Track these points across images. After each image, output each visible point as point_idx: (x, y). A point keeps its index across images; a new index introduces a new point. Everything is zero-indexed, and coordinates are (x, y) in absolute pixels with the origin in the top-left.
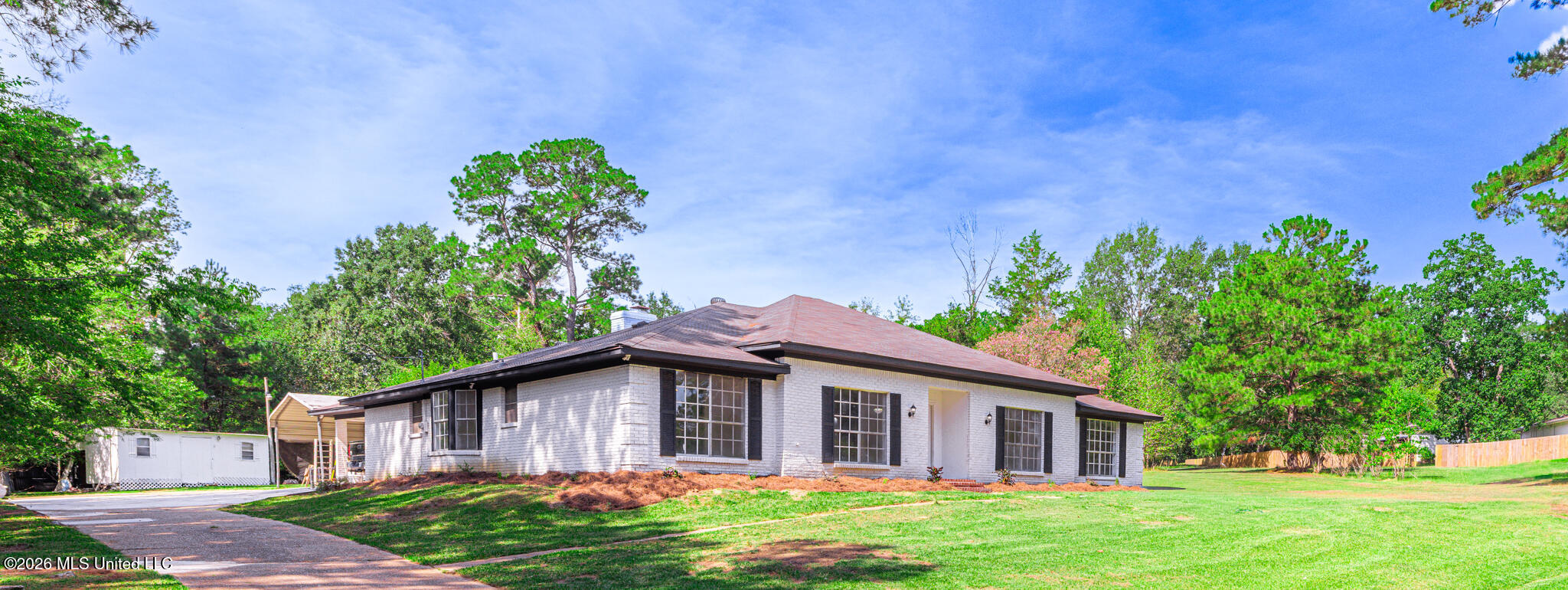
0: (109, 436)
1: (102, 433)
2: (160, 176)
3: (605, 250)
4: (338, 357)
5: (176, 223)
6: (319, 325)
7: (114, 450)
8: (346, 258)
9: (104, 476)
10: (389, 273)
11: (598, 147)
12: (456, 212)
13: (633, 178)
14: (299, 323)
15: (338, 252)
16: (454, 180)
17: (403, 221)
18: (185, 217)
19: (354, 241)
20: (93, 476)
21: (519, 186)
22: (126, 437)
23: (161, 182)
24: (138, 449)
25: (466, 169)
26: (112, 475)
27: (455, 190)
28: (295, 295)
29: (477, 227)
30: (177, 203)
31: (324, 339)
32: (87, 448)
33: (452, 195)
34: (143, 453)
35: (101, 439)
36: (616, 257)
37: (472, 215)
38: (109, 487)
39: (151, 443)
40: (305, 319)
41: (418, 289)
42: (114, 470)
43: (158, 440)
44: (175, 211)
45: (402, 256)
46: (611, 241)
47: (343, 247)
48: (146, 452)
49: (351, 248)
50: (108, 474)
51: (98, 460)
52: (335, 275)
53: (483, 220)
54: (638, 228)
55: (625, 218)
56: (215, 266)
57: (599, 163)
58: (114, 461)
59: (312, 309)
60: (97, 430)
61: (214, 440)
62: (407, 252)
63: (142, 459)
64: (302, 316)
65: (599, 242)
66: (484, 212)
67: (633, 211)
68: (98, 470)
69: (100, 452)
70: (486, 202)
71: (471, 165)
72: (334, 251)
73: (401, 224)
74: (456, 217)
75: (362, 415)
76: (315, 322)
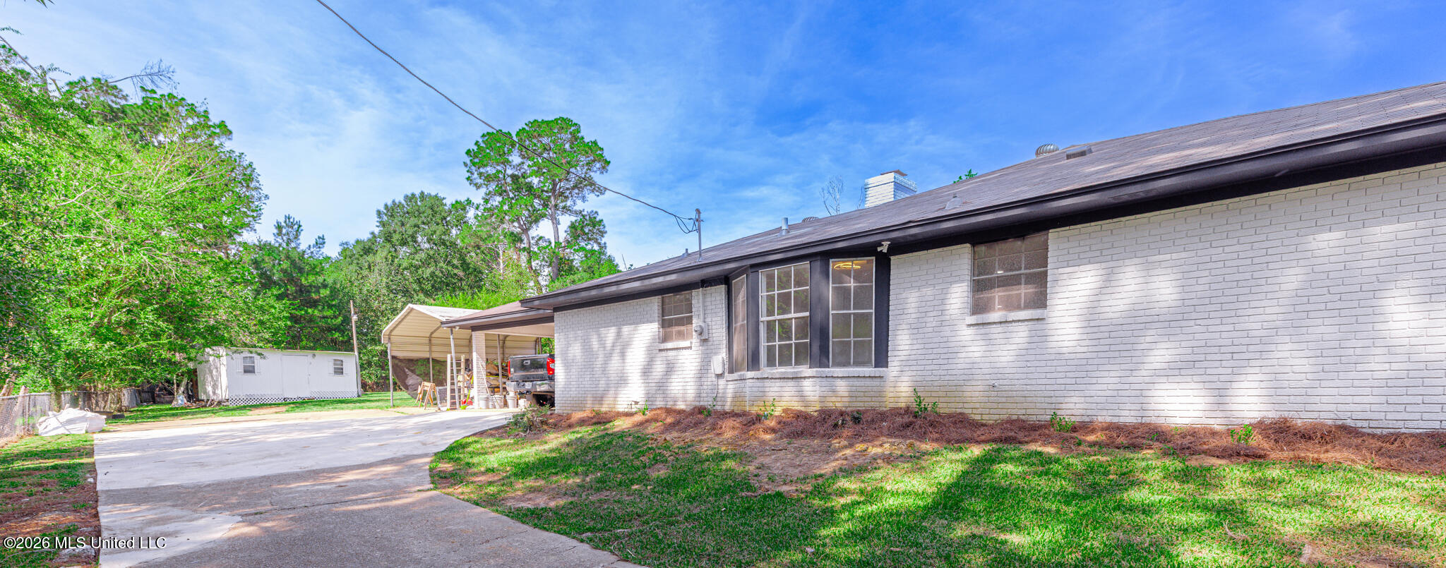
0: (219, 357)
1: (211, 352)
2: (246, 158)
3: (576, 208)
4: (384, 291)
5: (259, 196)
6: (370, 267)
7: (223, 370)
8: (385, 218)
9: (214, 393)
10: (419, 227)
11: (576, 124)
12: (468, 179)
13: (602, 149)
14: (354, 267)
15: (379, 213)
16: (468, 153)
17: (424, 190)
18: (265, 191)
19: (390, 203)
20: (205, 392)
21: (515, 159)
22: (235, 356)
23: (247, 163)
24: (245, 366)
25: (477, 144)
26: (222, 393)
27: (468, 160)
28: (344, 250)
29: (483, 190)
30: (260, 179)
31: (373, 278)
32: (199, 368)
33: (466, 165)
34: (249, 370)
35: (211, 359)
36: (585, 213)
37: (479, 181)
38: (220, 403)
39: (256, 361)
40: (358, 264)
41: (440, 239)
42: (224, 388)
43: (264, 358)
44: (258, 185)
45: (425, 214)
46: (579, 202)
47: (382, 209)
48: (251, 369)
49: (388, 211)
50: (218, 392)
51: (210, 379)
52: (377, 231)
53: (487, 186)
54: (601, 190)
55: (592, 184)
56: (291, 220)
57: (575, 138)
58: (224, 380)
59: (362, 256)
60: (208, 350)
61: (310, 358)
62: (430, 212)
63: (249, 376)
64: (355, 261)
65: (569, 203)
66: (489, 178)
67: (597, 177)
68: (210, 389)
69: (211, 372)
70: (490, 170)
71: (480, 140)
72: (375, 213)
73: (422, 193)
74: (468, 183)
75: (550, 319)
76: (366, 264)
